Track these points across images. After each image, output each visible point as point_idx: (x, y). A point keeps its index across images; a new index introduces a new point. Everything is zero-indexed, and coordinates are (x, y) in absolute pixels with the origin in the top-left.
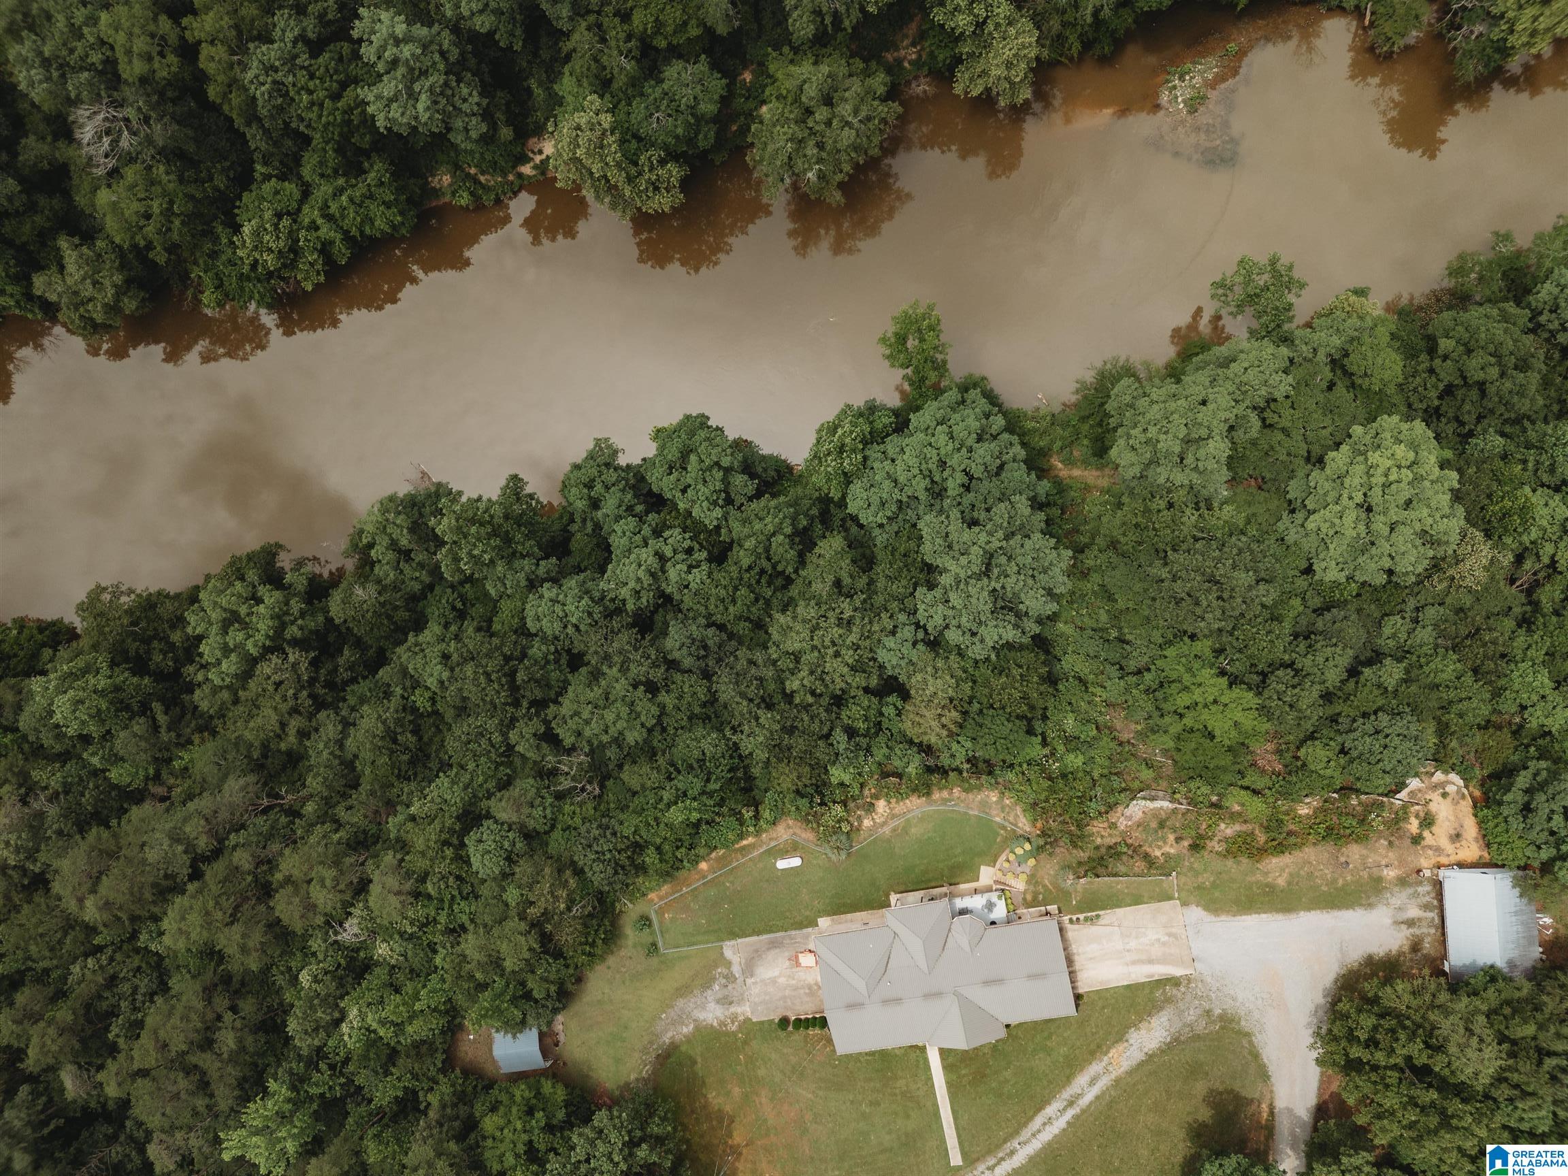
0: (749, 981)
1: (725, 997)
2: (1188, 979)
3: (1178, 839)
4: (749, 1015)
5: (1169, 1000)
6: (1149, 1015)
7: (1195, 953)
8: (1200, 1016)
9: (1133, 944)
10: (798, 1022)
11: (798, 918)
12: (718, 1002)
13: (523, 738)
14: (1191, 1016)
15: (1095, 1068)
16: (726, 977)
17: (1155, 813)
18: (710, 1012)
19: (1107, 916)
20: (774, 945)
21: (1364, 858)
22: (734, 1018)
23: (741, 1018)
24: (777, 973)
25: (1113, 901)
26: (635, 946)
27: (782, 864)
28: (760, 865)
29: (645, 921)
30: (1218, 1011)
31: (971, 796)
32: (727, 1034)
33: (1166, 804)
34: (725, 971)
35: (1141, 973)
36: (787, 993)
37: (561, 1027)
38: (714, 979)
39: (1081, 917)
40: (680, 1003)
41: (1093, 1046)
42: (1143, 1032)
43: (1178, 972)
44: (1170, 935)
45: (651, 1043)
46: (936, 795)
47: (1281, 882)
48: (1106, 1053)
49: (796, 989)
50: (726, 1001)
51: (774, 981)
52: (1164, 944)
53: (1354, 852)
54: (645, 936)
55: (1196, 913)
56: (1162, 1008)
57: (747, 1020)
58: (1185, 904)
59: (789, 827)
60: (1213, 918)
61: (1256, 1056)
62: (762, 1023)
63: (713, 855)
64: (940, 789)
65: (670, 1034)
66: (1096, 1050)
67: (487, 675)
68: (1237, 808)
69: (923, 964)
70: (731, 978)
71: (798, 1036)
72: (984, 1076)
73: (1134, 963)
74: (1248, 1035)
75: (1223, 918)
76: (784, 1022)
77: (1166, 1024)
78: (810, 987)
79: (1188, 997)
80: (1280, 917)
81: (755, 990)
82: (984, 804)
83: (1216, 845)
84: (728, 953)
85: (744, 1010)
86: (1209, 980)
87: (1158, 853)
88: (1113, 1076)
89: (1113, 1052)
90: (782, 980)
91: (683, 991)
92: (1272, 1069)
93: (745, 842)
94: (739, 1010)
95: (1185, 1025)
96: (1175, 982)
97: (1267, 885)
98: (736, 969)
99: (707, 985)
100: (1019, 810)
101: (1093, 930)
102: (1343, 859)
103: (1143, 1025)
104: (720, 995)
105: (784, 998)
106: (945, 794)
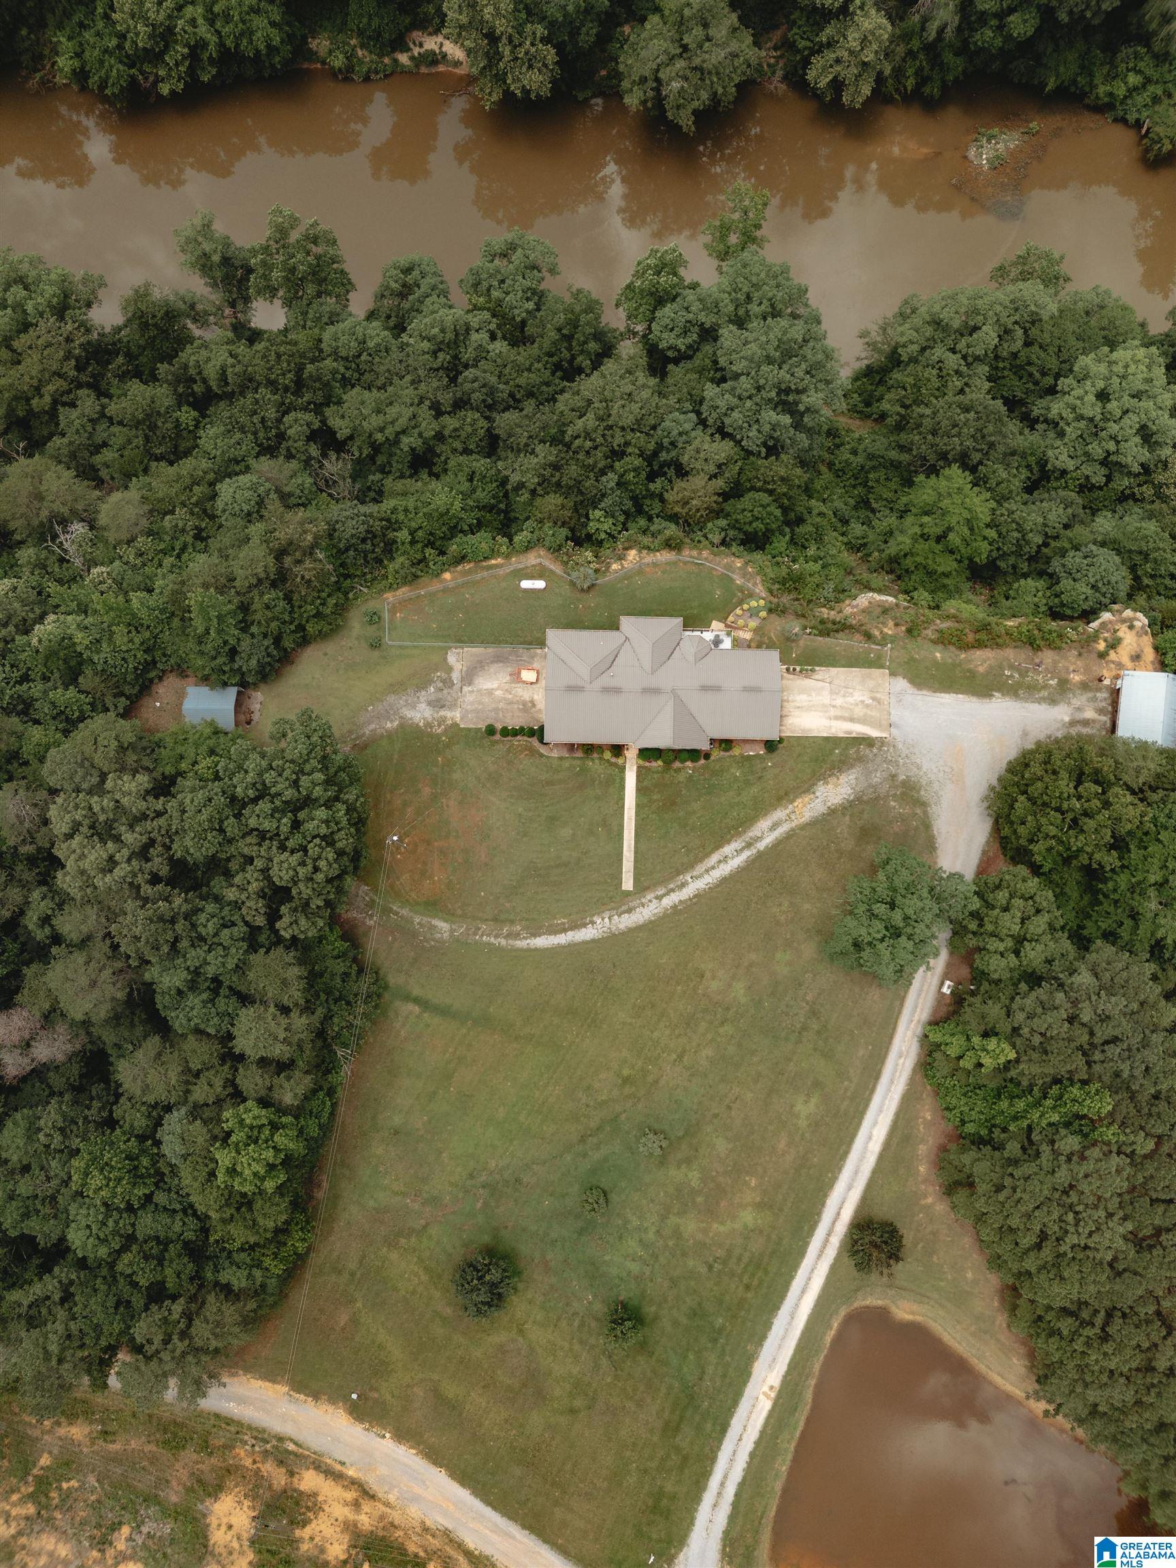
0: (466, 689)
1: (438, 700)
2: (882, 741)
3: (897, 625)
4: (458, 720)
5: (860, 759)
6: (840, 771)
7: (894, 719)
8: (885, 779)
9: (839, 701)
10: (505, 732)
11: (529, 638)
12: (429, 703)
13: (297, 424)
14: (877, 778)
15: (779, 814)
16: (444, 681)
17: (880, 604)
18: (420, 712)
19: (822, 673)
20: (498, 659)
21: (1055, 663)
22: (442, 720)
23: (449, 722)
24: (495, 685)
25: (831, 661)
26: (357, 639)
27: (526, 584)
28: (504, 584)
29: (374, 618)
30: (902, 777)
31: (717, 559)
32: (431, 735)
33: (891, 599)
34: (444, 675)
35: (841, 728)
36: (501, 705)
37: (258, 706)
38: (431, 682)
39: (798, 668)
40: (391, 699)
41: (782, 793)
42: (830, 786)
43: (874, 733)
44: (874, 699)
45: (350, 732)
46: (686, 552)
47: (981, 669)
48: (792, 802)
49: (511, 703)
50: (437, 704)
51: (490, 692)
52: (867, 706)
53: (1048, 656)
54: (371, 631)
55: (901, 684)
56: (852, 766)
57: (455, 725)
58: (893, 674)
59: (540, 556)
60: (916, 692)
61: (927, 826)
62: (469, 730)
63: (460, 568)
64: (691, 549)
65: (372, 726)
66: (783, 797)
67: (279, 356)
68: (952, 611)
69: (647, 665)
70: (448, 683)
71: (502, 746)
72: (674, 803)
73: (837, 718)
74: (924, 805)
75: (924, 692)
76: (491, 731)
77: (854, 781)
78: (524, 704)
79: (879, 760)
80: (974, 699)
81: (470, 698)
82: (729, 567)
83: (929, 633)
84: (452, 659)
85: (454, 715)
86: (900, 746)
87: (877, 633)
88: (794, 825)
89: (798, 802)
90: (499, 693)
91: (397, 687)
92: (940, 841)
93: (493, 562)
94: (449, 714)
95: (870, 786)
96: (868, 742)
97: (969, 671)
98: (456, 676)
99: (423, 686)
100: (758, 579)
101: (808, 683)
102: (1037, 661)
103: (832, 780)
104: (432, 697)
105: (496, 710)
106: (695, 553)
